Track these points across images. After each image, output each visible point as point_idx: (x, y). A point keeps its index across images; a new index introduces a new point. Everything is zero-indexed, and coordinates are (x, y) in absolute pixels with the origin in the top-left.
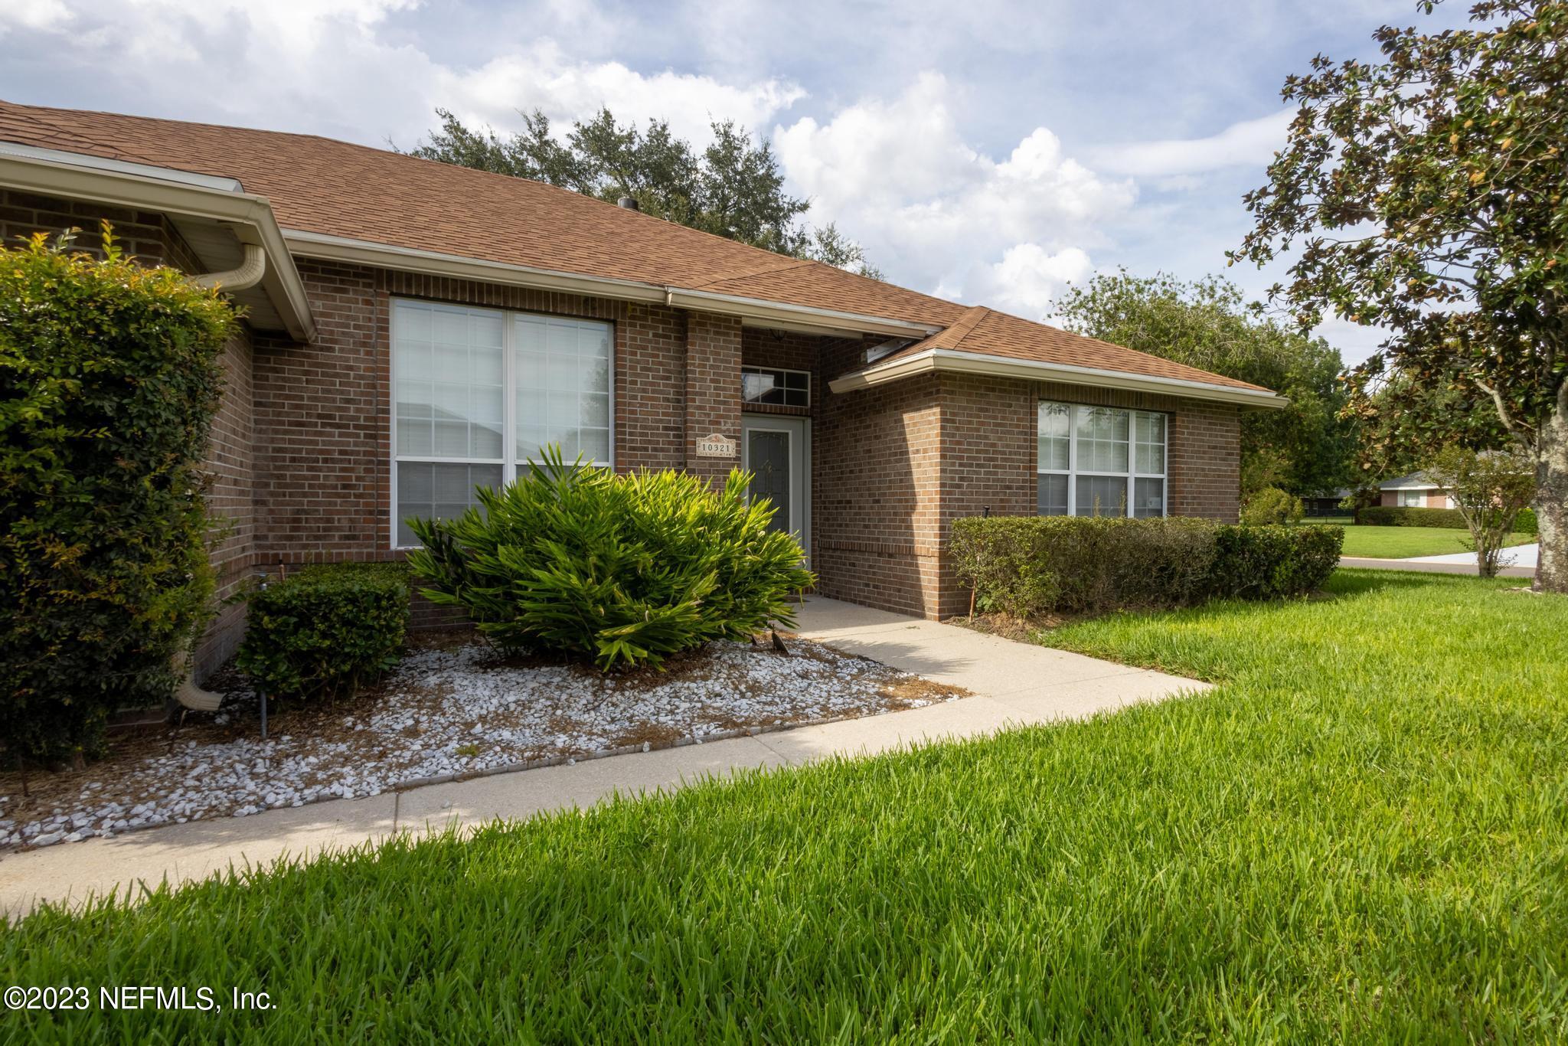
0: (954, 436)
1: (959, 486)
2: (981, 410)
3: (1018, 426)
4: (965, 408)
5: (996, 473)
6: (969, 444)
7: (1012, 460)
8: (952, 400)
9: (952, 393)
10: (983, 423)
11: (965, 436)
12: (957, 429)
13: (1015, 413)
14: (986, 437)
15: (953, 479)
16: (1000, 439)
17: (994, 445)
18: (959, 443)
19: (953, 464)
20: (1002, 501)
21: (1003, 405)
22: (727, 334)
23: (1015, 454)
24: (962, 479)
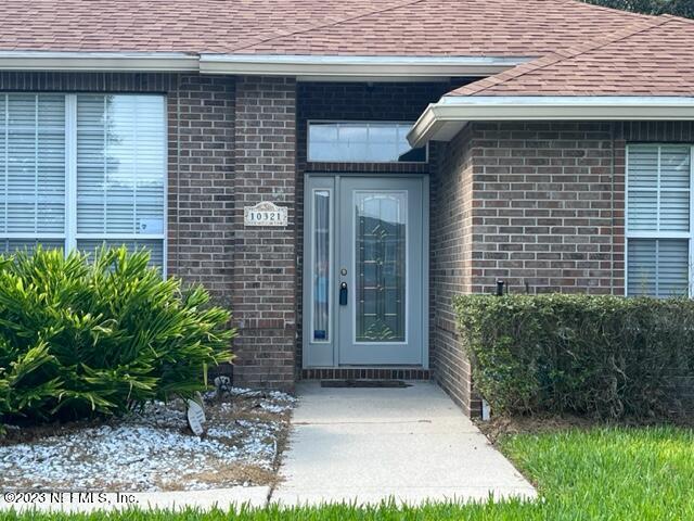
0: (493, 195)
1: (500, 256)
2: (534, 162)
3: (592, 179)
4: (509, 162)
5: (558, 239)
6: (515, 204)
7: (585, 222)
8: (491, 153)
9: (491, 144)
10: (537, 179)
11: (509, 195)
12: (498, 187)
13: (589, 162)
14: (542, 195)
15: (491, 247)
16: (565, 196)
17: (555, 204)
18: (499, 204)
19: (493, 230)
20: (567, 273)
21: (568, 154)
22: (280, 95)
23: (589, 214)
24: (503, 247)
